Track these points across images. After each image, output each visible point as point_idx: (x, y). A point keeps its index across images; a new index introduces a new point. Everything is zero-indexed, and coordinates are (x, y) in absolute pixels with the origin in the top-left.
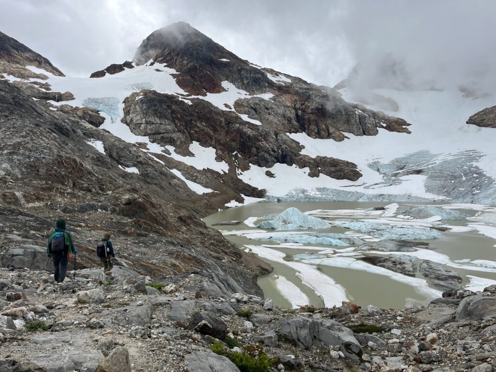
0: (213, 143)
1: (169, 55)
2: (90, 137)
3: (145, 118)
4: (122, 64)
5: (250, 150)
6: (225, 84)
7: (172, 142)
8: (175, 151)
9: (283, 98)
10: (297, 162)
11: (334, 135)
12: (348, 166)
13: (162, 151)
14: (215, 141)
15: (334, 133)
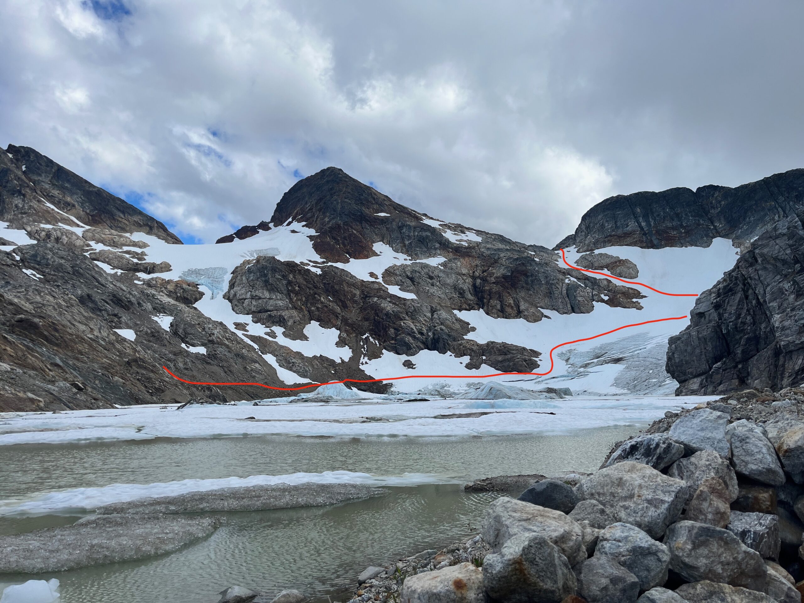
0: (339, 323)
1: (311, 211)
2: (160, 312)
3: (251, 292)
4: (256, 225)
5: (387, 332)
6: (378, 247)
7: (281, 322)
8: (284, 334)
9: (459, 263)
10: (454, 349)
11: (526, 313)
12: (522, 354)
13: (267, 334)
14: (342, 320)
15: (527, 310)
